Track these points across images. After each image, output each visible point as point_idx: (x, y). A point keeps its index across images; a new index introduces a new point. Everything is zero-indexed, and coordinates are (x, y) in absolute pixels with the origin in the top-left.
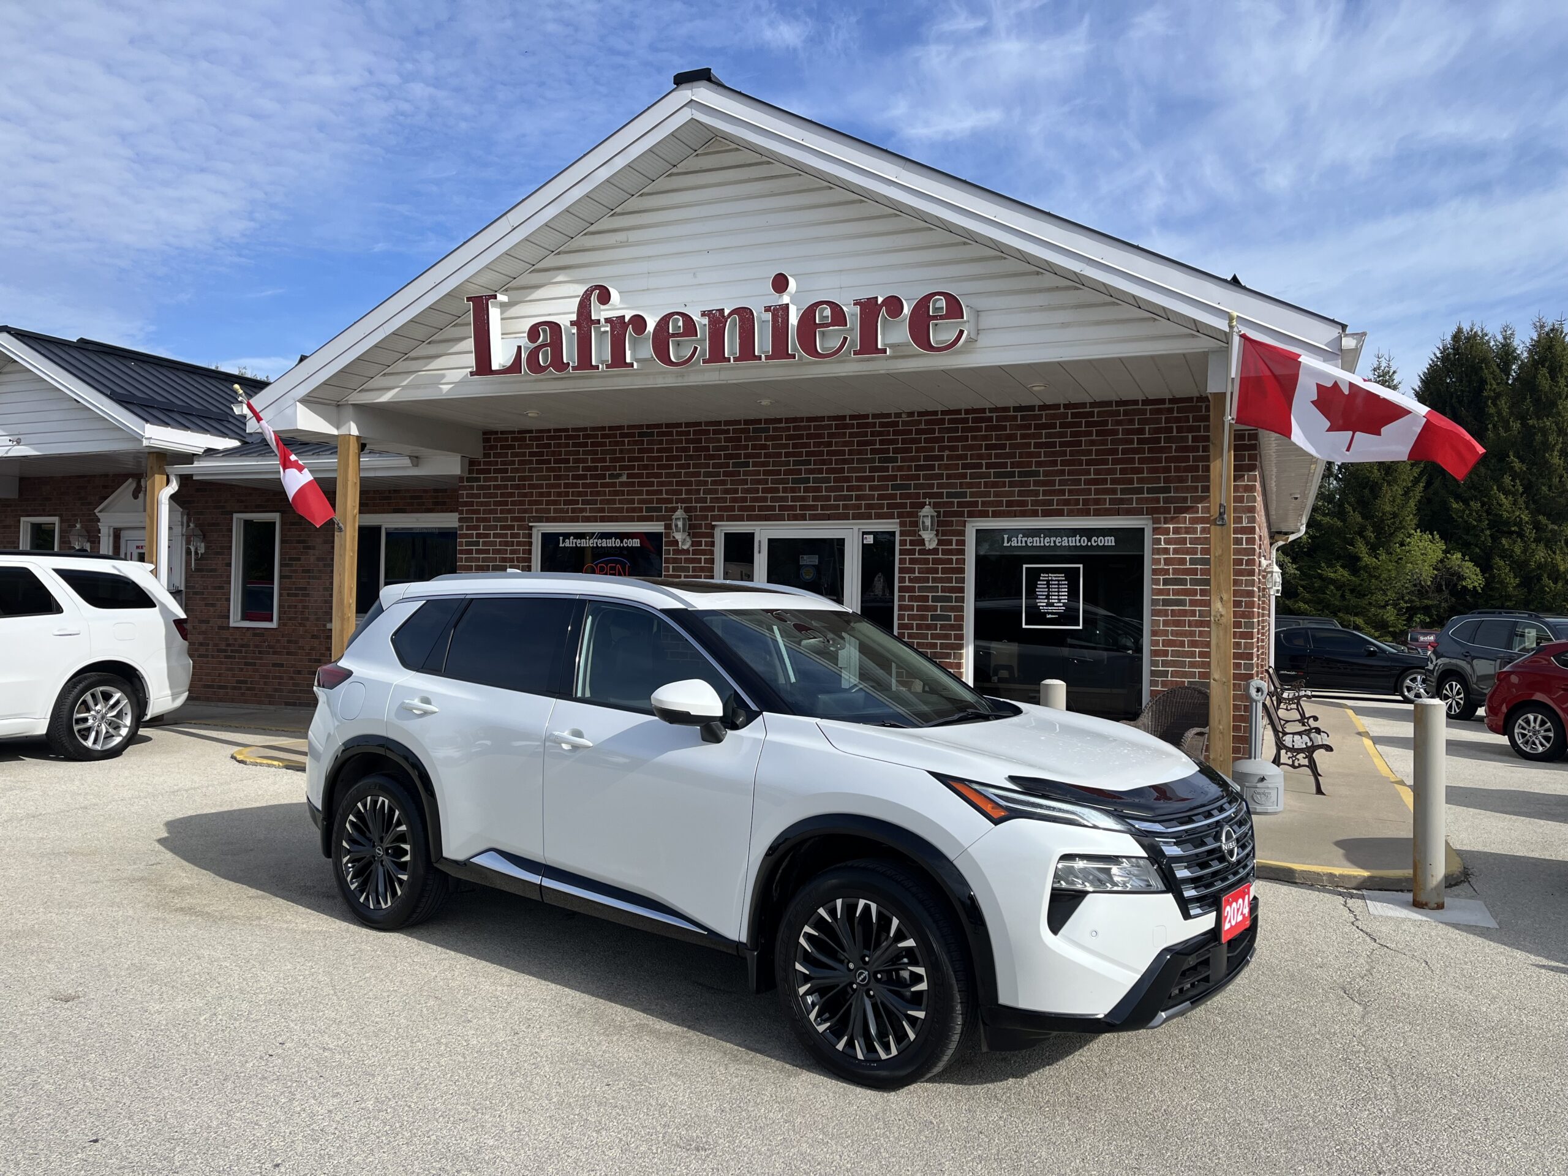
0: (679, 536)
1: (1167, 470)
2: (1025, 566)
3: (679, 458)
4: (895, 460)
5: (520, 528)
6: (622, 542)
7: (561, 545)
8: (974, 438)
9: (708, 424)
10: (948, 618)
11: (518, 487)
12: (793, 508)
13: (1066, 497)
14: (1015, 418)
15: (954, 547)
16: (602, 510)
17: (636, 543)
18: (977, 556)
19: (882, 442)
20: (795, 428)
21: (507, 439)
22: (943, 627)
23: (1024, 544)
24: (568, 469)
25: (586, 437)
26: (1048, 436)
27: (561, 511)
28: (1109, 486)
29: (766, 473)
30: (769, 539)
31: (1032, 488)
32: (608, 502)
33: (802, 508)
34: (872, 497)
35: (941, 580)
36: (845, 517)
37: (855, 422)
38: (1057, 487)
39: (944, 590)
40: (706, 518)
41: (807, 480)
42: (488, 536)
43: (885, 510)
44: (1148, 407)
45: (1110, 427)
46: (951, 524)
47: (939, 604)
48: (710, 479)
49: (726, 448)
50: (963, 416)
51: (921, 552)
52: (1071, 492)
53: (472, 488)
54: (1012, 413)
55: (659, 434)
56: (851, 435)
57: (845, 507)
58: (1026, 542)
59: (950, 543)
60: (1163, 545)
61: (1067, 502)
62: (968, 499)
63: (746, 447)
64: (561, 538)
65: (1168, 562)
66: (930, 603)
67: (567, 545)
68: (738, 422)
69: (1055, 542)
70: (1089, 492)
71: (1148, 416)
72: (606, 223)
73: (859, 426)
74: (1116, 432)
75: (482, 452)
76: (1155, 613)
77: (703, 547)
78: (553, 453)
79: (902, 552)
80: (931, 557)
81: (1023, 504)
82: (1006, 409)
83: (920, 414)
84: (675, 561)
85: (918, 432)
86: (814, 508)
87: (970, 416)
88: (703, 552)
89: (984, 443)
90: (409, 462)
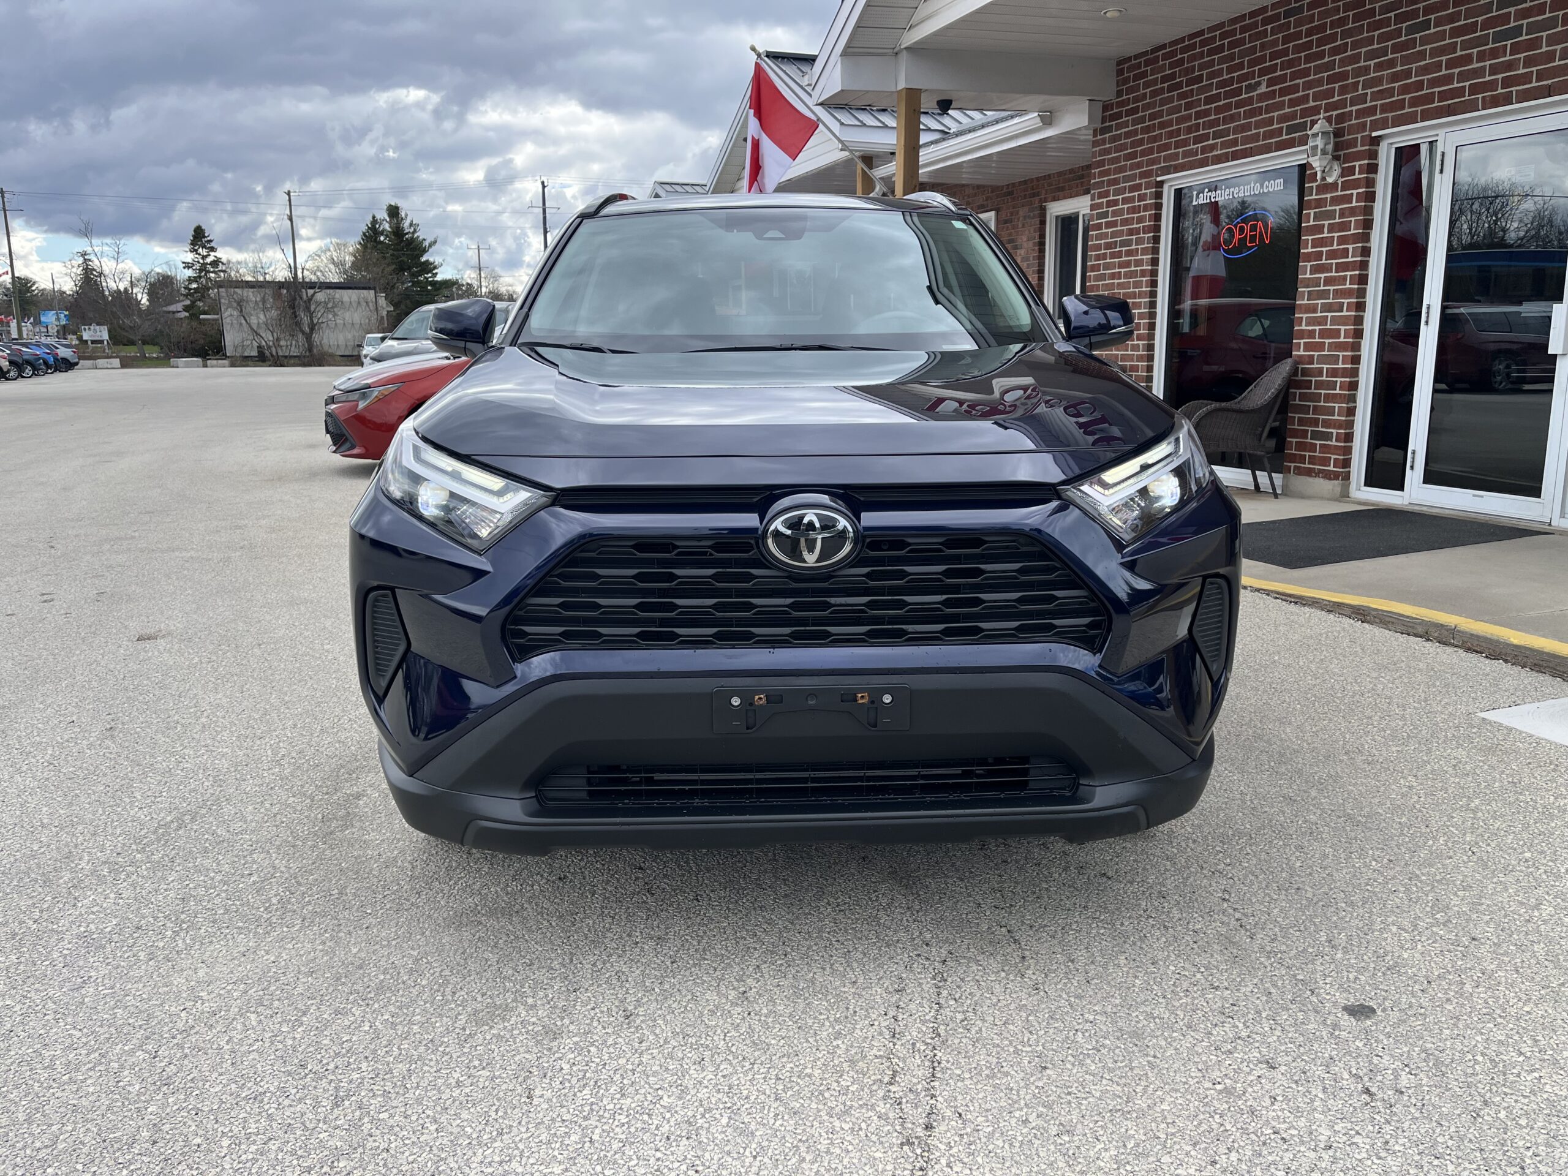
5: (1149, 185)
6: (1262, 186)
7: (1194, 203)
11: (1147, 130)
12: (1492, 86)
16: (1235, 142)
17: (1278, 184)
21: (1139, 65)
25: (1223, 36)
27: (1191, 153)
29: (1454, 33)
32: (1242, 128)
33: (1506, 82)
40: (1362, 127)
41: (1518, 31)
42: (1117, 203)
48: (1372, 63)
49: (1399, 5)
55: (1309, 7)
64: (1195, 193)
67: (1201, 202)
75: (1114, 89)
77: (1360, 176)
78: (1186, 72)
84: (1320, 203)
86: (1527, 78)
88: (1355, 184)
90: (1038, 120)
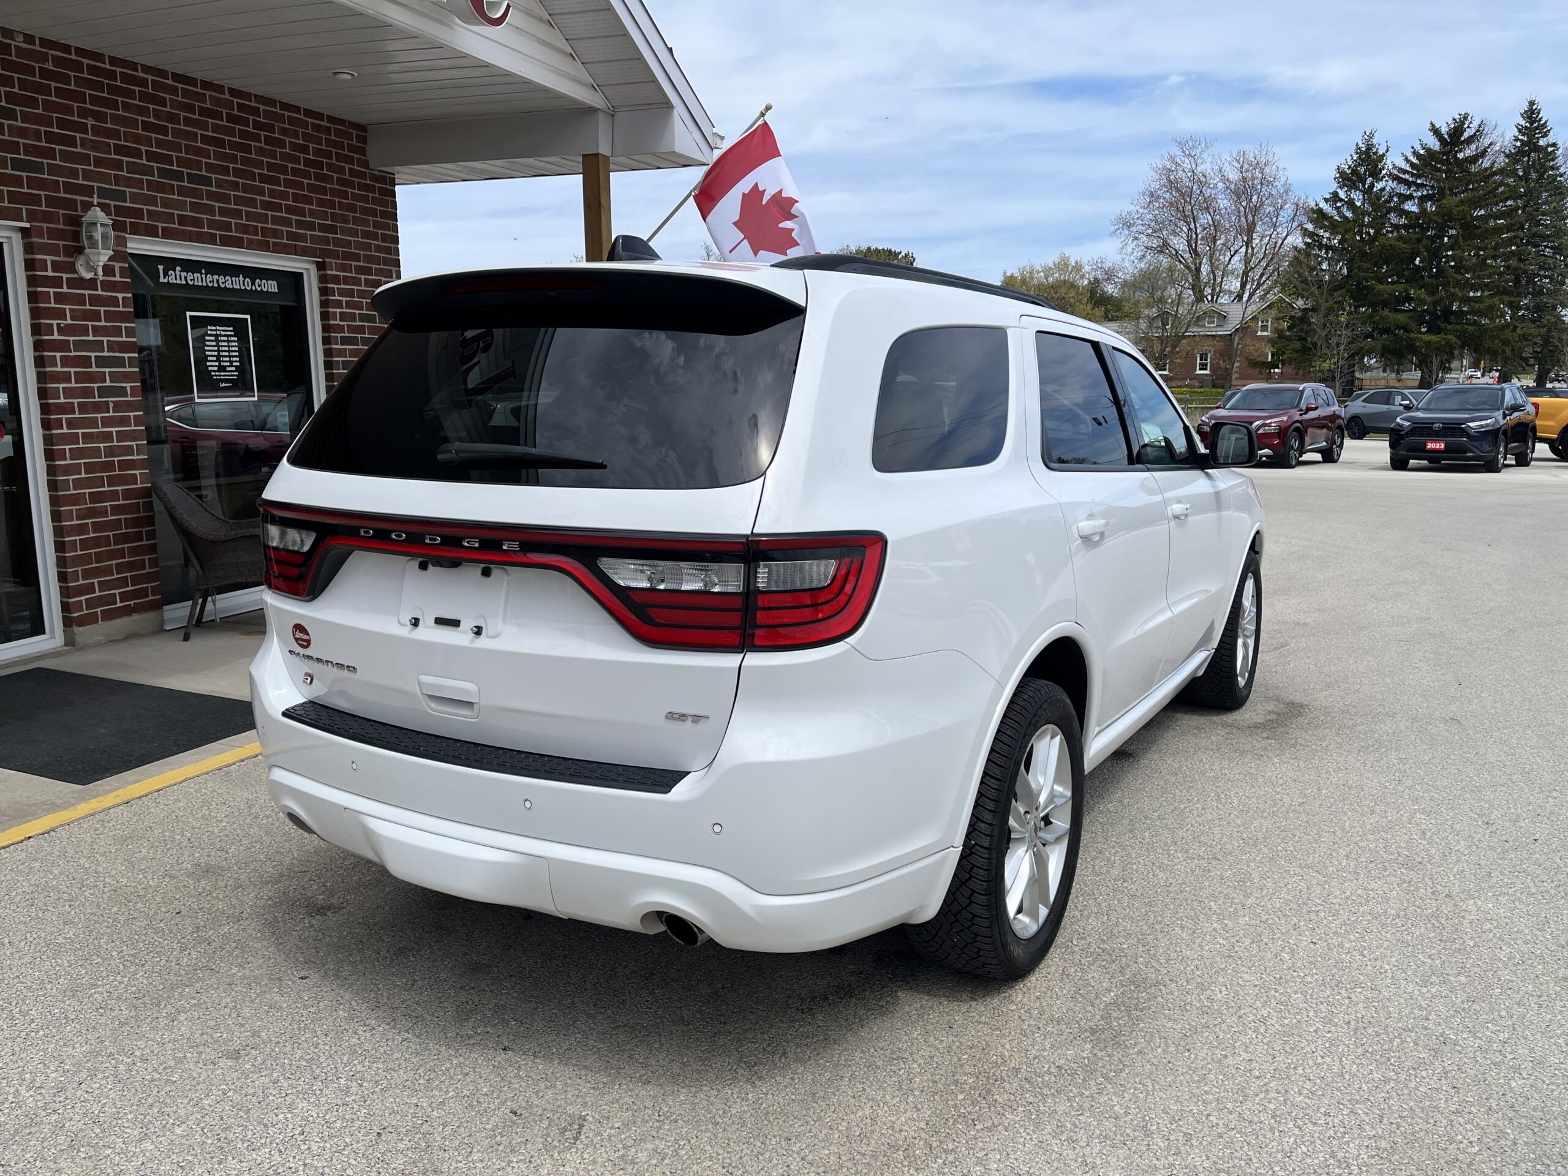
1: (332, 205)
2: (188, 314)
4: (12, 115)
8: (126, 107)
10: (123, 392)
13: (244, 222)
14: (175, 91)
15: (118, 278)
22: (118, 406)
23: (184, 282)
26: (215, 128)
28: (284, 214)
31: (205, 201)
35: (106, 331)
38: (233, 206)
39: (112, 347)
43: (6, 204)
45: (277, 135)
47: (107, 370)
50: (108, 66)
51: (71, 283)
52: (248, 215)
54: (171, 81)
58: (186, 278)
59: (112, 271)
60: (337, 298)
61: (244, 229)
62: (129, 204)
65: (342, 316)
66: (94, 369)
69: (218, 281)
70: (266, 218)
71: (311, 131)
79: (36, 282)
80: (86, 292)
81: (198, 223)
82: (163, 73)
83: (45, 42)
85: (44, 74)
87: (117, 69)
89: (139, 118)
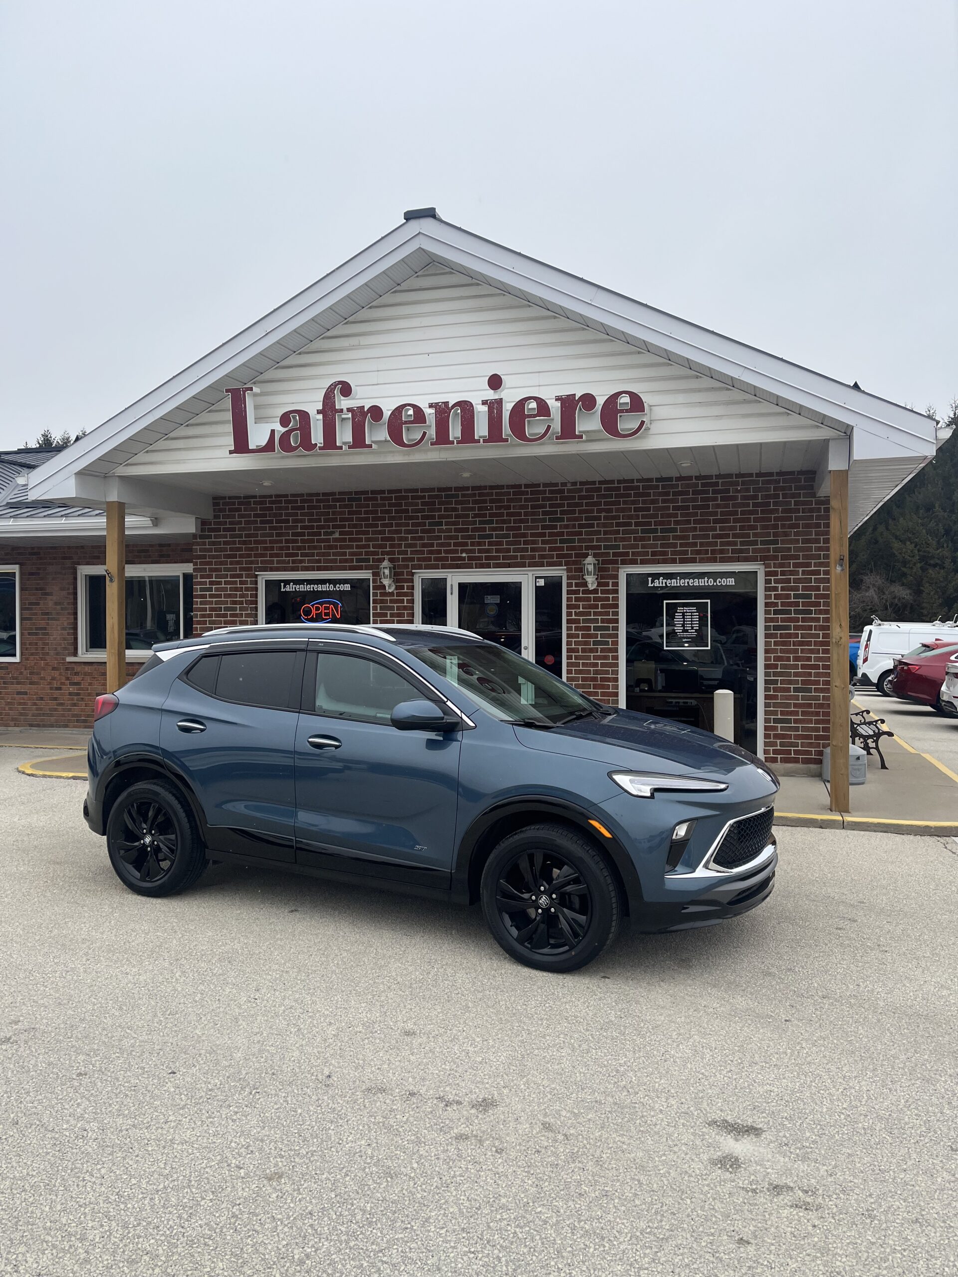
0: (386, 582)
1: (775, 527)
2: (665, 602)
3: (384, 519)
4: (562, 520)
5: (247, 576)
6: (335, 587)
7: (282, 590)
8: (625, 503)
9: (407, 491)
10: (607, 643)
11: (244, 543)
12: (480, 558)
13: (698, 548)
14: (657, 487)
15: (610, 587)
16: (319, 561)
17: (347, 587)
18: (627, 594)
19: (551, 506)
20: (480, 495)
21: (234, 504)
22: (602, 650)
23: (664, 585)
24: (287, 528)
25: (303, 501)
26: (683, 501)
27: (283, 562)
28: (731, 539)
29: (456, 530)
30: (459, 584)
31: (671, 541)
32: (324, 554)
33: (487, 558)
34: (544, 549)
35: (600, 614)
36: (523, 565)
37: (529, 490)
38: (691, 541)
39: (603, 621)
40: (407, 567)
41: (491, 536)
42: (219, 583)
43: (555, 560)
44: (761, 479)
45: (731, 494)
46: (607, 570)
47: (599, 632)
48: (409, 536)
49: (423, 510)
50: (616, 485)
51: (584, 592)
52: (702, 544)
53: (204, 544)
54: (655, 483)
55: (365, 499)
56: (526, 500)
57: (522, 557)
58: (666, 583)
59: (607, 584)
60: (773, 585)
61: (698, 552)
62: (621, 550)
63: (440, 510)
64: (282, 584)
65: (776, 596)
66: (592, 632)
67: (288, 589)
68: (432, 490)
69: (688, 583)
70: (716, 544)
71: (760, 485)
72: (340, 330)
73: (532, 493)
74: (735, 498)
75: (213, 514)
76: (767, 636)
77: (405, 590)
78: (275, 515)
79: (569, 592)
80: (592, 596)
81: (665, 553)
82: (650, 480)
83: (582, 483)
84: (382, 601)
85: (580, 498)
86: (497, 558)
87: (622, 485)
88: (405, 594)
89: (633, 506)
90: (150, 522)
